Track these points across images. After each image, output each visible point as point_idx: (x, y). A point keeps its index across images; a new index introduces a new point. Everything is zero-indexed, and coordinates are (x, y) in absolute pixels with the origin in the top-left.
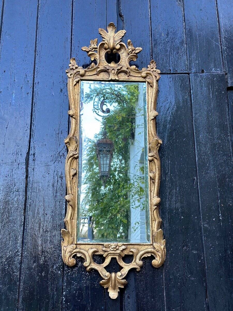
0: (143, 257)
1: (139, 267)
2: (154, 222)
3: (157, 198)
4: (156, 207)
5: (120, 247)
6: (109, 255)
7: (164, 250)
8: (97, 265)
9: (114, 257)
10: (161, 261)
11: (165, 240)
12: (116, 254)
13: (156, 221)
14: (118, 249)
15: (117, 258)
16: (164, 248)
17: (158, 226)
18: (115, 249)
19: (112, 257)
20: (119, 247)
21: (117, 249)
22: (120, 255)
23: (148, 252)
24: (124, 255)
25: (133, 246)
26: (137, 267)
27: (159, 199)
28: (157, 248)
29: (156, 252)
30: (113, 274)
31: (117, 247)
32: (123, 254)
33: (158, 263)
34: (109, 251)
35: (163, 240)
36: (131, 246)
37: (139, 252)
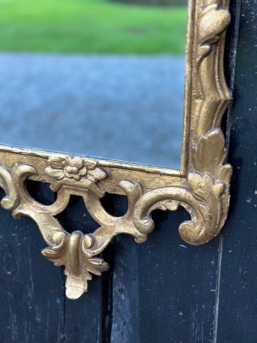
0: (154, 208)
1: (139, 234)
2: (199, 101)
3: (214, 12)
4: (207, 47)
5: (89, 172)
6: (64, 186)
7: (221, 201)
8: (37, 207)
9: (77, 193)
10: (206, 232)
11: (228, 166)
12: (82, 189)
13: (204, 99)
14: (85, 176)
15: (85, 197)
16: (222, 193)
17: (211, 116)
18: (77, 177)
19: (72, 192)
20: (87, 169)
21: (81, 176)
22: (90, 192)
23: (169, 198)
24: (103, 192)
25: (127, 172)
26: (137, 233)
27: (223, 15)
28: (199, 190)
29: (195, 201)
30: (73, 238)
31: (81, 171)
32: (98, 189)
33: (196, 234)
34: (61, 177)
35: (224, 164)
36: (120, 171)
37: (143, 193)
